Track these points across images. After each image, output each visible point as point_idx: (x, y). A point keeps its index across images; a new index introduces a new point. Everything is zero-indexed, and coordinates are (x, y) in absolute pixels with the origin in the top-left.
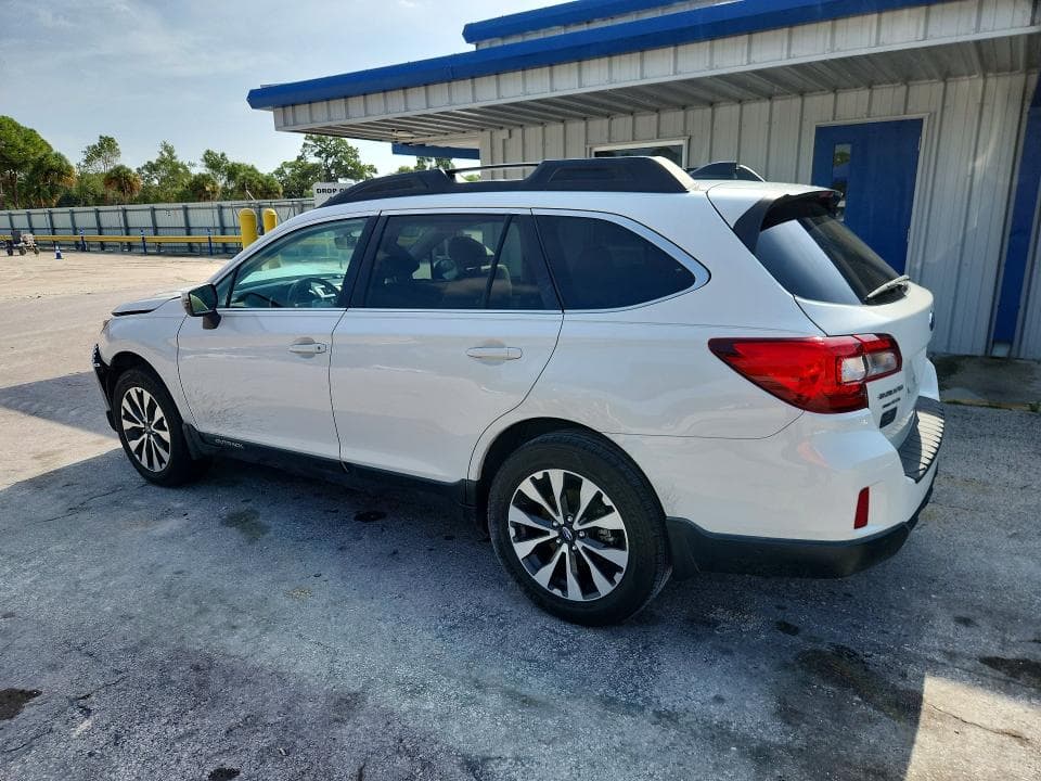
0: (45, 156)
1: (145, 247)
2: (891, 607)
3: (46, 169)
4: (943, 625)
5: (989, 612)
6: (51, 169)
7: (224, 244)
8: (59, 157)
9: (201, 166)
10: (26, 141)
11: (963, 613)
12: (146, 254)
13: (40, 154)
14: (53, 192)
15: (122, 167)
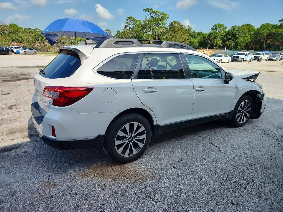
2: (42, 148)
4: (29, 149)
5: (20, 157)
11: (26, 154)
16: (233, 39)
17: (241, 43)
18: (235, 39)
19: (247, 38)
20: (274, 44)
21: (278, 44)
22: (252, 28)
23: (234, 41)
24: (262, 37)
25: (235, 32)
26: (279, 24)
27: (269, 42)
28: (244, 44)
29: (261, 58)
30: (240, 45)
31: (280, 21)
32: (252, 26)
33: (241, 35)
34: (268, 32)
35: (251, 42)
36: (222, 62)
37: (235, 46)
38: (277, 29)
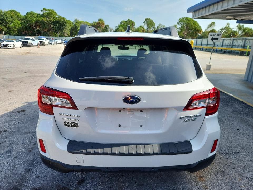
0: (197, 27)
1: (203, 49)
3: (196, 30)
6: (197, 30)
7: (221, 50)
8: (200, 27)
9: (236, 29)
10: (194, 24)
12: (202, 51)
13: (196, 26)
14: (196, 35)
15: (214, 29)
16: (3, 24)
17: (14, 29)
18: (6, 24)
19: (18, 23)
20: (43, 31)
21: (46, 30)
22: (19, 14)
23: (5, 26)
24: (32, 24)
25: (3, 17)
26: (42, 13)
27: (38, 28)
28: (17, 30)
29: (44, 43)
30: (13, 30)
31: (42, 11)
32: (17, 12)
33: (11, 20)
34: (35, 19)
35: (23, 28)
36: (16, 47)
37: (8, 31)
38: (42, 17)
